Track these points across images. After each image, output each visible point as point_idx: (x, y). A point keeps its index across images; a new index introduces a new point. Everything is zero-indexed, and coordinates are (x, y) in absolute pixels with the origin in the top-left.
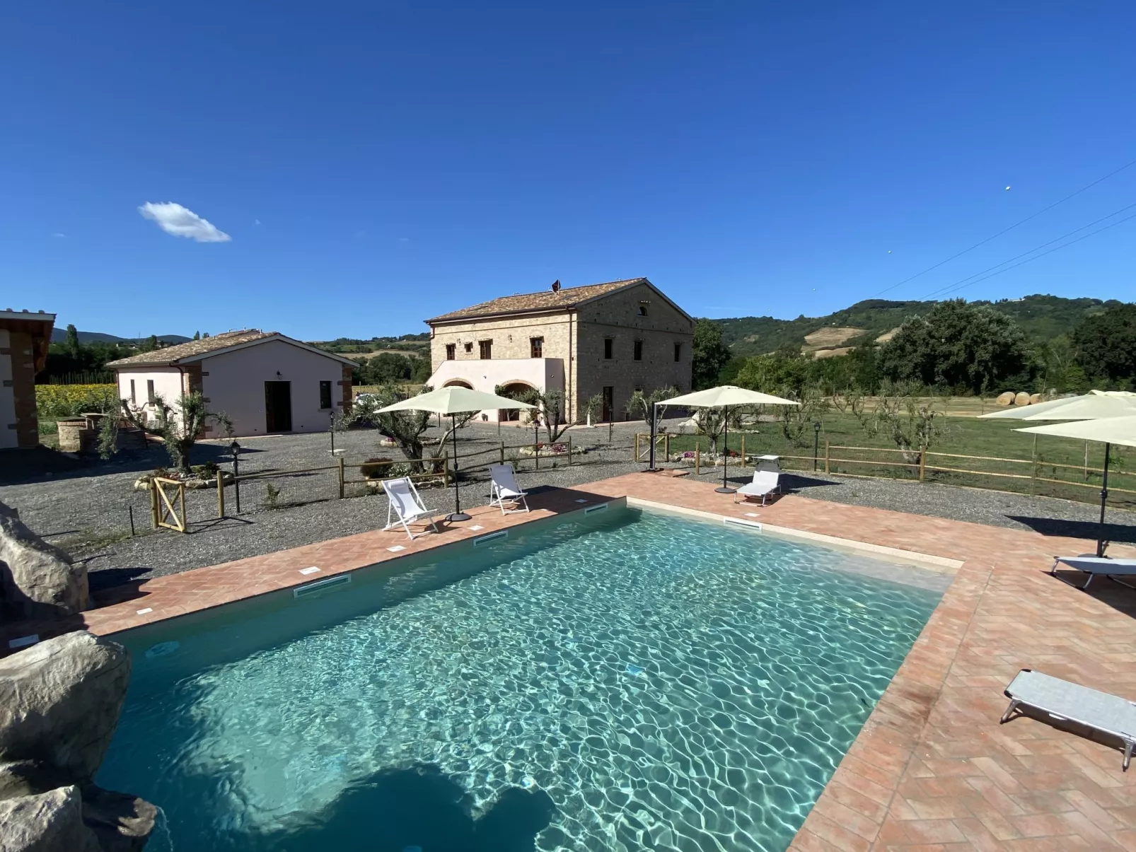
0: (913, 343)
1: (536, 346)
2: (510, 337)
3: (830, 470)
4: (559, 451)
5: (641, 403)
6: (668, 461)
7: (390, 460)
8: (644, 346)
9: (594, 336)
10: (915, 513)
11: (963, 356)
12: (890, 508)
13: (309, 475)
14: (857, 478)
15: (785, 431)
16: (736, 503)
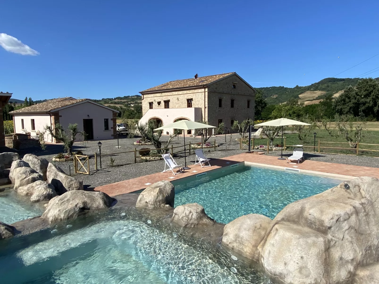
0: (349, 98)
1: (189, 103)
2: (178, 99)
3: (320, 152)
4: (208, 145)
5: (238, 126)
6: (254, 149)
7: (149, 149)
8: (235, 102)
9: (215, 98)
10: (356, 165)
11: (371, 103)
12: (346, 164)
13: (115, 155)
14: (331, 154)
15: (299, 136)
16: (288, 163)
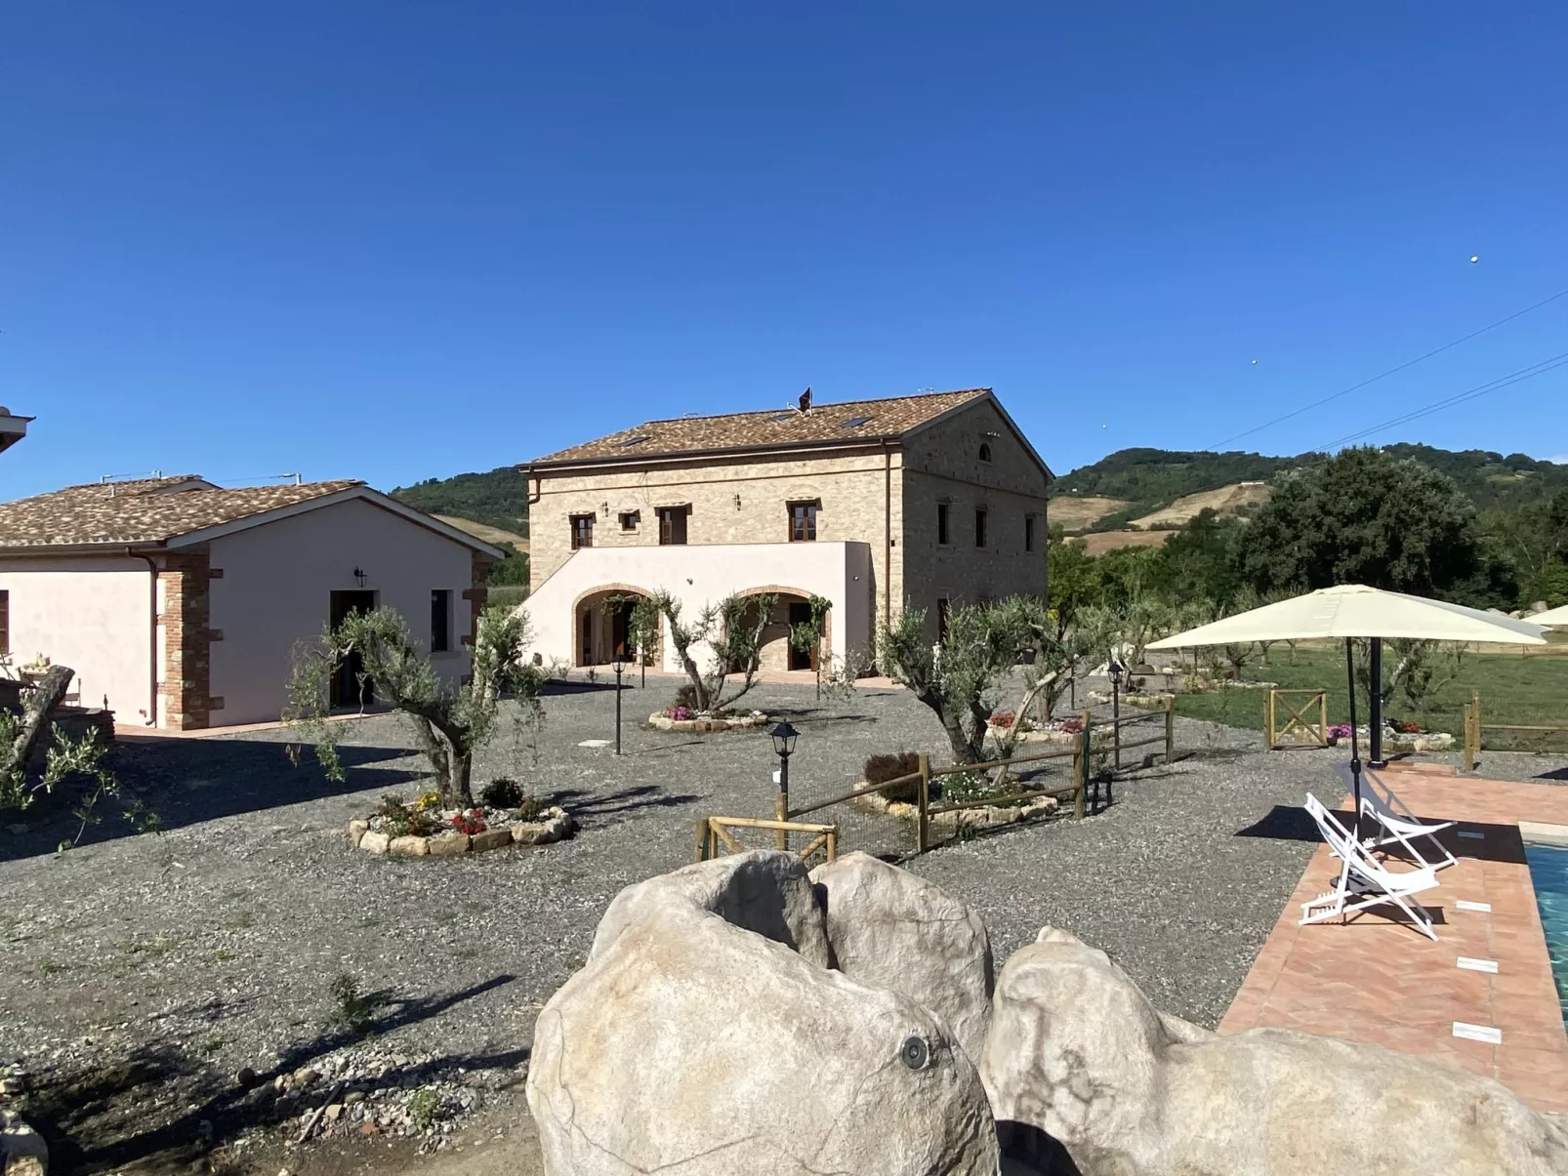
0: (1291, 523)
1: (802, 517)
2: (738, 501)
8: (988, 520)
9: (924, 499)
11: (1382, 548)
